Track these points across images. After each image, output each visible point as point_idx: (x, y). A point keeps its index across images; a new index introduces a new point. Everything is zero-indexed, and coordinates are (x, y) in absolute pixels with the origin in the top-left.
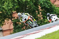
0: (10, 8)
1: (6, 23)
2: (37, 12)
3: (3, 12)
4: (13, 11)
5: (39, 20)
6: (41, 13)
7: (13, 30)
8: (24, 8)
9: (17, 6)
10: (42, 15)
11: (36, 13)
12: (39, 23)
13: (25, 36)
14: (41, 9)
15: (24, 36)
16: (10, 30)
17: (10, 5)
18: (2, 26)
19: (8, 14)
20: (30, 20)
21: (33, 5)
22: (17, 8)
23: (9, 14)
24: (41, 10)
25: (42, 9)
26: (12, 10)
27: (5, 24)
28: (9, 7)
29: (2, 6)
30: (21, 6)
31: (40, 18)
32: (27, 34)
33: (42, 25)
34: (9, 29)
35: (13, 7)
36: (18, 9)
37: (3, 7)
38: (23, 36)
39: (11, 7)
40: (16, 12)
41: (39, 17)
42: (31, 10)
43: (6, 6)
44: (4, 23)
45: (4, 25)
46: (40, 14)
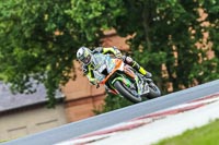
0: (91, 16)
1: (78, 72)
2: (193, 32)
3: (67, 33)
4: (105, 26)
5: (200, 61)
6: (206, 35)
7: (106, 101)
8: (144, 16)
9: (118, 11)
10: (211, 44)
11: (188, 35)
12: (201, 74)
13: (149, 120)
14: (206, 20)
15: (146, 121)
16: (93, 98)
17: (93, 6)
18: (64, 84)
19: (85, 38)
20: (123, 72)
21: (180, 6)
22: (119, 18)
23: (90, 39)
24: (207, 24)
25: (211, 22)
26: (99, 26)
27: (75, 76)
28: (91, 12)
29: (63, 9)
30: (136, 10)
31: (204, 55)
32: (157, 112)
33: (211, 79)
34: (89, 94)
35: (104, 13)
36: (122, 20)
37: (66, 12)
38: (141, 122)
39: (98, 14)
40: (113, 31)
41: (200, 51)
42: (171, 25)
43: (76, 11)
44: (72, 75)
45: (71, 80)
46: (205, 40)
